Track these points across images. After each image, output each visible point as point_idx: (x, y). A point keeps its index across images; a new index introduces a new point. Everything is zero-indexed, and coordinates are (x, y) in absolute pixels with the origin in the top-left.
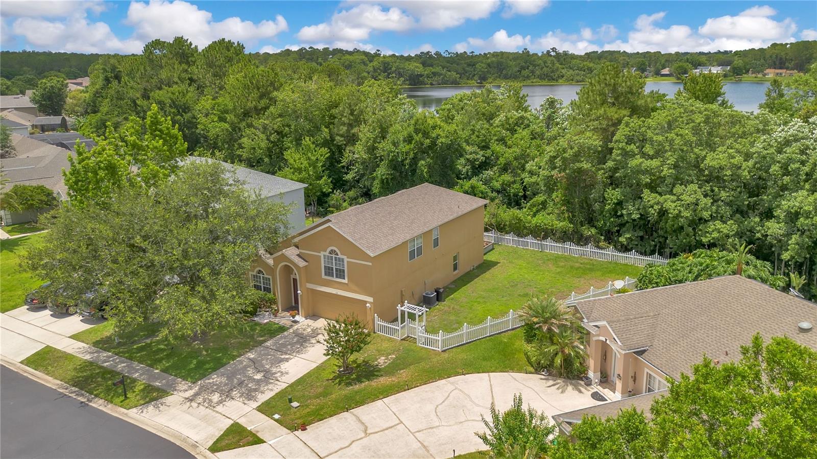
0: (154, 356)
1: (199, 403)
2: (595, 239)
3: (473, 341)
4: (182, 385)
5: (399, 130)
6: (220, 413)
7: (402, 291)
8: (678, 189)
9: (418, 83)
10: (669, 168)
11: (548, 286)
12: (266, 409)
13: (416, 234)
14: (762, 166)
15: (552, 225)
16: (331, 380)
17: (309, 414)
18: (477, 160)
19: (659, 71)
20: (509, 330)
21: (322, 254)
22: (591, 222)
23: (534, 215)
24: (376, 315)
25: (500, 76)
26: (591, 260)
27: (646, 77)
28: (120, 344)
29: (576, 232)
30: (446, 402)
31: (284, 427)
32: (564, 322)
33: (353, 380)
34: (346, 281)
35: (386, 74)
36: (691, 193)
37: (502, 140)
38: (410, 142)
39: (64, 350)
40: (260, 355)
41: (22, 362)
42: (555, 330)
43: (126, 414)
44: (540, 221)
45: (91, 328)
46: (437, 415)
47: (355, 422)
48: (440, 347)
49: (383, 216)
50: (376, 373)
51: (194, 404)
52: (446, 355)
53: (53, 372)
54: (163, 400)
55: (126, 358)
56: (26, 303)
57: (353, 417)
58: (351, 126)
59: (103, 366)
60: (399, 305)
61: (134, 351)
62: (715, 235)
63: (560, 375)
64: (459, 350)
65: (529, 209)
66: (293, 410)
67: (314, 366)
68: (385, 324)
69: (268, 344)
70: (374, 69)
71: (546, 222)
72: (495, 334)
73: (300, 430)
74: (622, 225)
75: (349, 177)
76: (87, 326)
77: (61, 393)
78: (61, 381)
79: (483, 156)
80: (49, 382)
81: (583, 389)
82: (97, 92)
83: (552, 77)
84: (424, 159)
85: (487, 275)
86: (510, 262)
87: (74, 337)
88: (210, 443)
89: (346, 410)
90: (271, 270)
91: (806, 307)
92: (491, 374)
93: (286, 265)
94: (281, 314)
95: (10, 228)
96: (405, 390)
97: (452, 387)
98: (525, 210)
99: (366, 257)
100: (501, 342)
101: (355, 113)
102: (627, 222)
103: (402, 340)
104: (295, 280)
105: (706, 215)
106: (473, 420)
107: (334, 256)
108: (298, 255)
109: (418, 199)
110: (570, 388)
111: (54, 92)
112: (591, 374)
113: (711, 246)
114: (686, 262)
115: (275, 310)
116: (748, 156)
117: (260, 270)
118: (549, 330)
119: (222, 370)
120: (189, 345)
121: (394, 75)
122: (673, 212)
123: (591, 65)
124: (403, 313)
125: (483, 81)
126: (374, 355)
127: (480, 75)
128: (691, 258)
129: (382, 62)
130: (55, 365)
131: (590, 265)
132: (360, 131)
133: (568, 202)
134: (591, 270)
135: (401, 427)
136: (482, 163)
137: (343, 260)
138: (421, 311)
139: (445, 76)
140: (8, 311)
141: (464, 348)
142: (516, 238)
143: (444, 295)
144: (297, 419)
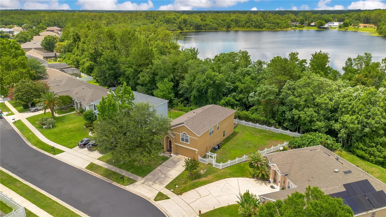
0: (127, 167)
2: (275, 125)
3: (232, 165)
4: (140, 178)
5: (200, 77)
6: (154, 188)
7: (207, 147)
8: (306, 109)
9: (199, 29)
10: (303, 102)
11: (257, 144)
12: (168, 187)
13: (212, 127)
14: (337, 104)
15: (259, 118)
16: (187, 178)
17: (182, 190)
18: (230, 88)
19: (310, 24)
20: (244, 161)
21: (181, 134)
22: (273, 118)
23: (252, 114)
24: (199, 155)
25: (236, 26)
26: (273, 132)
27: (303, 27)
28: (115, 163)
29: (268, 121)
30: (224, 187)
31: (175, 193)
32: (262, 163)
33: (194, 178)
34: (189, 143)
35: (185, 25)
36: (310, 111)
37: (240, 81)
38: (205, 82)
39: (97, 164)
40: (162, 168)
41: (85, 168)
42: (259, 165)
43: (125, 188)
44: (255, 117)
46: (222, 192)
47: (196, 193)
48: (221, 167)
49: (201, 120)
50: (200, 176)
51: (145, 185)
52: (223, 170)
53: (97, 172)
55: (118, 168)
56: (77, 145)
57: (196, 191)
58: (182, 73)
60: (207, 153)
61: (120, 165)
62: (317, 127)
63: (260, 179)
65: (250, 111)
66: (177, 188)
67: (180, 173)
68: (202, 158)
69: (163, 164)
70: (180, 22)
71: (257, 117)
72: (239, 163)
73: (180, 195)
74: (284, 120)
75: (181, 92)
76: (102, 155)
78: (101, 175)
79: (233, 86)
80: (97, 176)
81: (267, 184)
82: (70, 44)
83: (260, 27)
84: (210, 89)
85: (235, 138)
86: (243, 132)
87: (99, 159)
88: (154, 198)
89: (193, 189)
91: (338, 164)
92: (238, 178)
93: (167, 137)
94: (165, 152)
96: (211, 183)
97: (225, 182)
98: (249, 112)
99: (196, 136)
100: (241, 166)
101: (183, 68)
102: (287, 119)
103: (208, 164)
104: (170, 142)
105: (315, 119)
106: (233, 194)
107: (185, 135)
108: (172, 133)
110: (264, 184)
111: (51, 42)
112: (270, 180)
113: (315, 131)
114: (307, 137)
116: (331, 100)
118: (257, 165)
121: (188, 25)
122: (303, 118)
124: (208, 155)
125: (228, 28)
126: (199, 170)
127: (227, 25)
128: (308, 135)
129: (183, 19)
130: (97, 170)
131: (272, 135)
133: (265, 110)
134: (273, 137)
135: (211, 195)
136: (232, 89)
137: (188, 136)
138: (215, 155)
139: (212, 26)
140: (72, 148)
141: (228, 168)
142: (245, 122)
143: (220, 147)
144: (178, 191)
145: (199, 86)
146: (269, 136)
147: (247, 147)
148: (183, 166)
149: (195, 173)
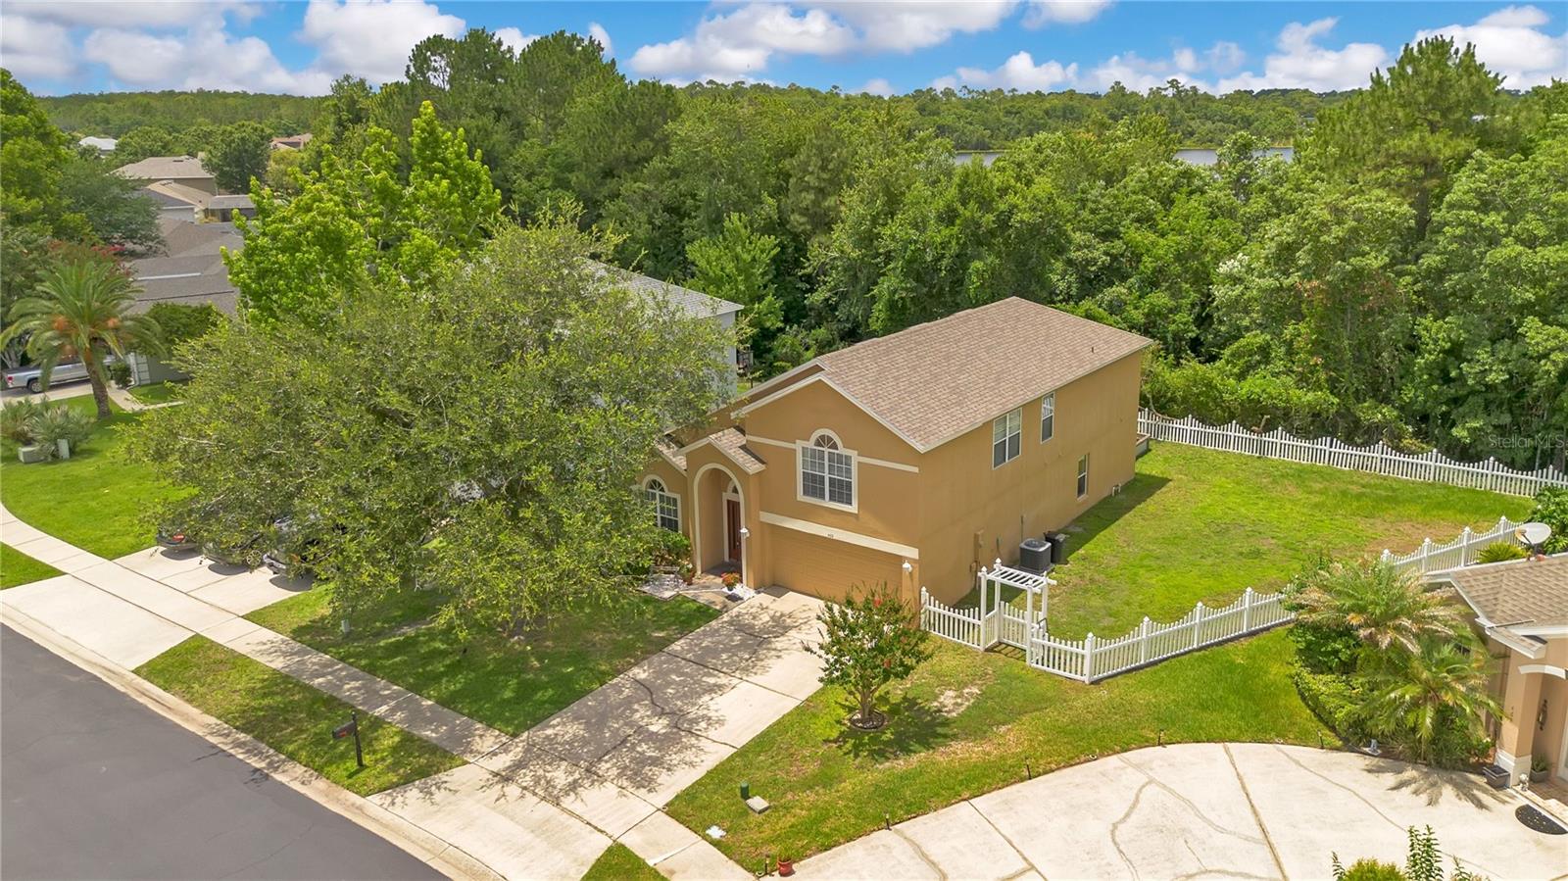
0: (424, 666)
1: (525, 788)
2: (1392, 432)
3: (1161, 661)
4: (487, 740)
5: (925, 198)
6: (579, 817)
7: (976, 537)
12: (687, 810)
13: (1011, 406)
15: (1288, 401)
16: (835, 741)
17: (795, 831)
18: (1094, 261)
20: (1241, 636)
21: (799, 445)
23: (1241, 376)
24: (924, 589)
26: (1385, 478)
28: (348, 637)
29: (1345, 413)
30: (1133, 817)
31: (737, 862)
33: (889, 743)
34: (853, 508)
37: (1146, 220)
38: (951, 222)
39: (230, 646)
40: (661, 673)
41: (137, 672)
42: (1410, 646)
43: (360, 808)
44: (1257, 390)
45: (291, 598)
46: (1121, 852)
47: (913, 858)
48: (1086, 671)
50: (940, 730)
51: (513, 790)
52: (1103, 693)
53: (203, 696)
54: (443, 776)
55: (363, 668)
56: (160, 540)
57: (906, 844)
58: (822, 192)
59: (311, 687)
60: (984, 569)
61: (379, 653)
63: (1417, 758)
64: (1131, 680)
65: (1229, 362)
66: (755, 818)
67: (790, 705)
68: (946, 612)
69: (677, 646)
71: (1274, 393)
72: (1212, 645)
73: (776, 873)
74: (1456, 401)
75: (817, 298)
76: (283, 594)
77: (214, 746)
78: (219, 718)
79: (1106, 253)
80: (191, 719)
81: (1486, 798)
84: (980, 258)
85: (1151, 505)
86: (1195, 480)
87: (256, 617)
89: (884, 824)
90: (682, 481)
92: (1231, 747)
93: (716, 471)
94: (700, 578)
95: (145, 390)
96: (1022, 780)
97: (1140, 777)
98: (1218, 365)
99: (909, 454)
100: (1231, 667)
101: (831, 166)
102: (1473, 392)
103: (987, 650)
104: (733, 507)
106: (1219, 871)
107: (826, 450)
108: (743, 447)
109: (1002, 330)
110: (1448, 792)
111: (246, 151)
112: (1507, 760)
115: (689, 570)
117: (654, 482)
118: (1395, 644)
119: (574, 707)
120: (498, 644)
123: (1249, 112)
124: (991, 584)
126: (928, 684)
130: (209, 680)
131: (1386, 489)
132: (842, 203)
133: (1327, 348)
136: (1104, 268)
137: (848, 458)
138: (1037, 584)
139: (963, 133)
140: (120, 555)
141: (1143, 675)
142: (1199, 428)
143: (1065, 548)
144: (765, 842)
145: (916, 242)
146: (1363, 494)
147: (1241, 554)
148: (808, 649)
149: (898, 705)
